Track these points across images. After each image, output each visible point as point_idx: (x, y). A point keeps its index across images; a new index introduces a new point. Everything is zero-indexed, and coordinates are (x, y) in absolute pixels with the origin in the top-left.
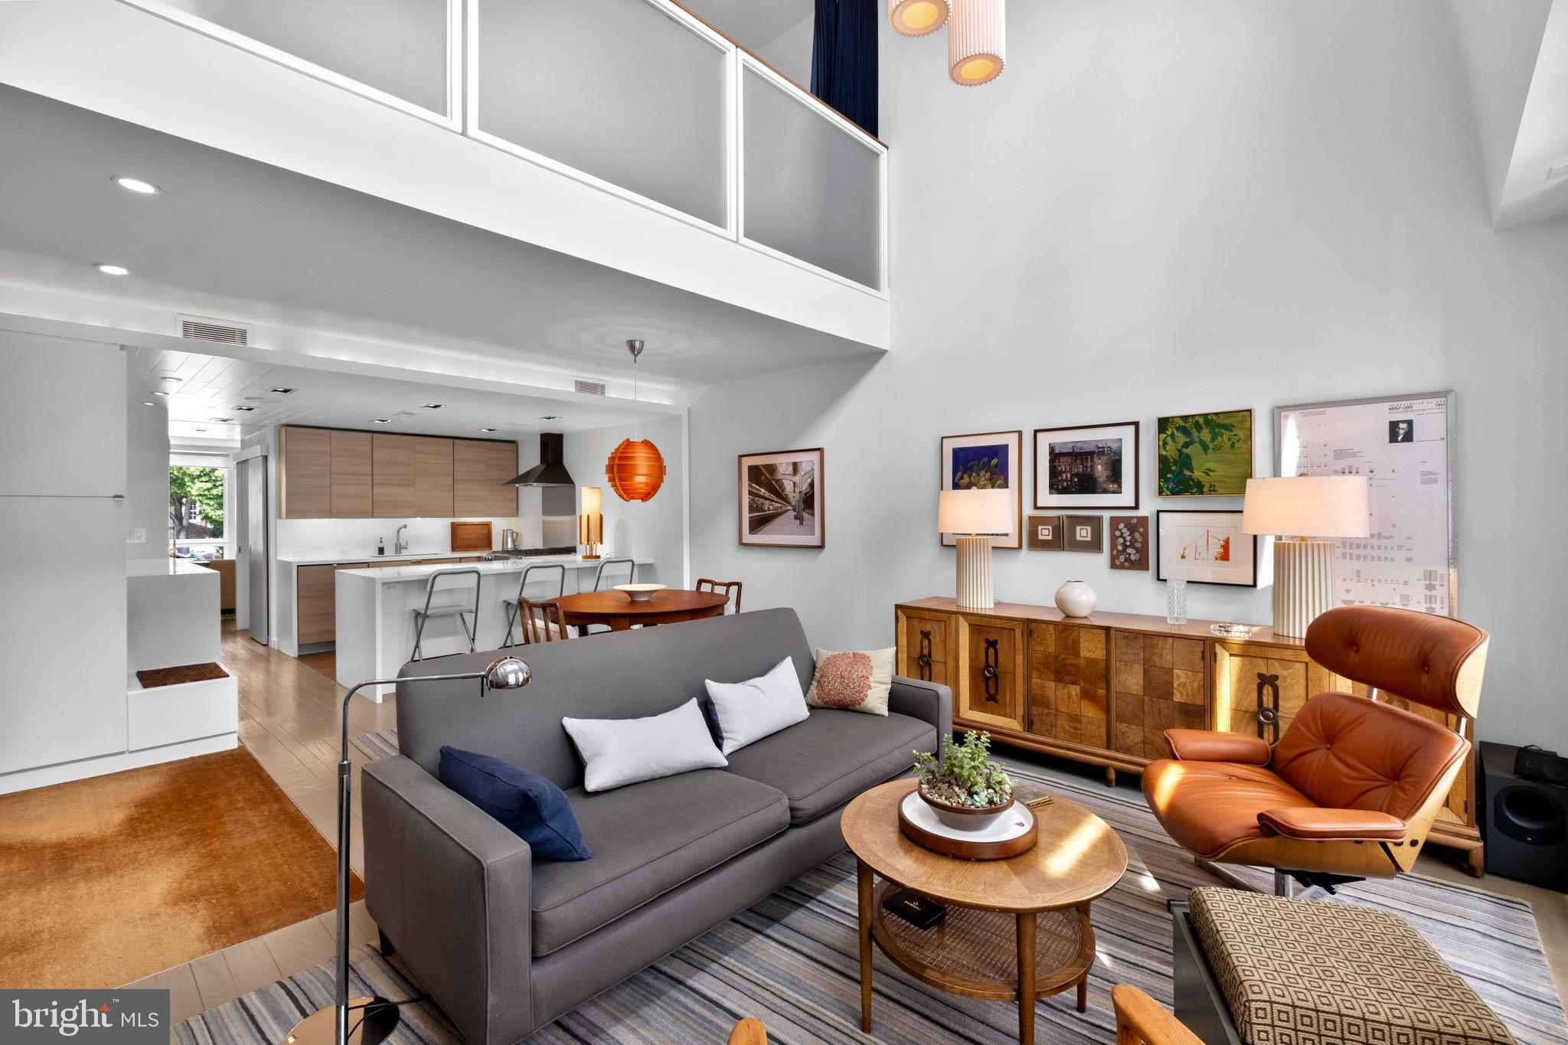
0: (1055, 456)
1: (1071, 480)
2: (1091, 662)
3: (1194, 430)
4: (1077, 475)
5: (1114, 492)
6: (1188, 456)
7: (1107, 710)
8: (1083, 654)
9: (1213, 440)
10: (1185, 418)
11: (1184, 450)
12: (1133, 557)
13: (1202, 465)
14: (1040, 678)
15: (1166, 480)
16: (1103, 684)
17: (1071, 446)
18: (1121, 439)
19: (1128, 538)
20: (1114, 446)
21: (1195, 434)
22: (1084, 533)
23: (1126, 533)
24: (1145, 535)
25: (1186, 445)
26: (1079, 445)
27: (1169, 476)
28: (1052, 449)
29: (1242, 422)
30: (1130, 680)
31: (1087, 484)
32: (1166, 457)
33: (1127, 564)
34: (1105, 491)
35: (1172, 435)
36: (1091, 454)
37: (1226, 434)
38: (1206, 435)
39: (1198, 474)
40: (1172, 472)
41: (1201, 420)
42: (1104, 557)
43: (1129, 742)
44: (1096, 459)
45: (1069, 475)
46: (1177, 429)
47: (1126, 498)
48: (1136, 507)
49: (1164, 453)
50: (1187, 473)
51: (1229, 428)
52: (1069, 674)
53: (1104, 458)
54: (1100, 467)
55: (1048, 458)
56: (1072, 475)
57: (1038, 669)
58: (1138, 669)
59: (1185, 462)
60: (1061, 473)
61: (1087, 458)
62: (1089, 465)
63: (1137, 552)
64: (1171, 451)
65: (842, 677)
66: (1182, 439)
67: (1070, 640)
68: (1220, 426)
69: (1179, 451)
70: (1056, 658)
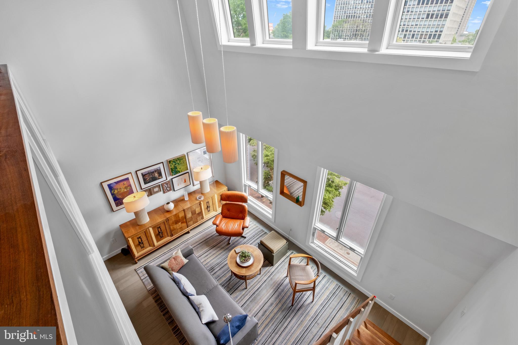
0: (143, 175)
1: (150, 179)
2: (182, 217)
3: (176, 161)
4: (151, 178)
5: (161, 178)
6: (176, 167)
7: (186, 222)
8: (180, 217)
9: (180, 162)
10: (174, 160)
11: (175, 166)
12: (168, 189)
13: (179, 168)
14: (173, 226)
15: (173, 173)
16: (185, 219)
17: (147, 172)
18: (160, 167)
19: (167, 186)
20: (159, 169)
21: (176, 162)
22: (156, 189)
23: (166, 186)
24: (170, 184)
25: (175, 165)
26: (150, 171)
27: (173, 172)
28: (142, 174)
29: (184, 158)
30: (189, 215)
31: (154, 179)
32: (172, 168)
33: (168, 191)
34: (159, 179)
35: (172, 163)
36: (153, 172)
37: (182, 160)
38: (178, 162)
39: (178, 169)
40: (173, 171)
41: (177, 159)
42: (162, 192)
43: (191, 224)
44: (155, 173)
45: (149, 179)
46: (173, 162)
47: (164, 178)
48: (167, 179)
49: (171, 168)
50: (176, 170)
51: (182, 159)
52: (178, 222)
53: (157, 172)
54: (156, 174)
55: (142, 177)
56: (150, 178)
57: (172, 225)
58: (190, 213)
59: (176, 168)
60: (146, 179)
61: (152, 173)
62: (153, 174)
63: (169, 188)
64: (173, 167)
65: (177, 264)
66: (174, 164)
67: (177, 216)
68: (180, 159)
69: (174, 166)
70: (175, 221)
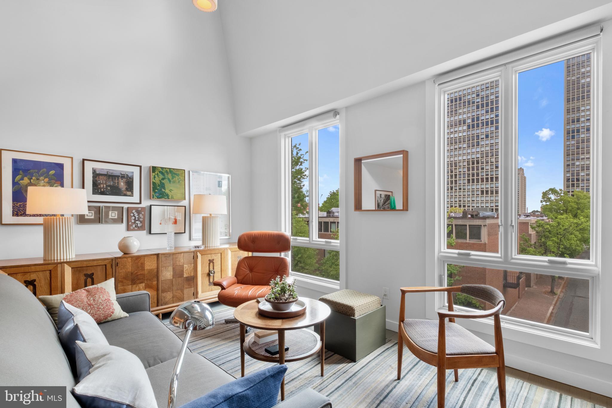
0: (96, 175)
1: (106, 188)
2: (150, 271)
3: (166, 174)
4: (110, 186)
5: (129, 196)
6: (163, 184)
7: (158, 290)
8: (146, 268)
9: (172, 178)
10: (162, 168)
11: (162, 181)
12: (139, 225)
13: (169, 188)
14: (123, 286)
15: (155, 192)
16: (156, 279)
17: (106, 171)
18: (133, 172)
19: (137, 217)
20: (130, 175)
21: (166, 175)
22: (113, 214)
23: (136, 215)
24: (144, 215)
25: (163, 179)
26: (111, 171)
27: (156, 191)
28: (94, 171)
29: (182, 174)
30: (167, 274)
31: (115, 191)
32: (155, 183)
33: (136, 228)
34: (125, 195)
35: (157, 174)
36: (118, 177)
37: (177, 177)
38: (170, 176)
39: (167, 191)
40: (157, 189)
41: (168, 170)
42: (124, 225)
43: (167, 300)
44: (120, 179)
45: (105, 186)
46: (160, 172)
47: (135, 198)
48: (140, 203)
49: (154, 181)
50: (163, 190)
51: (178, 175)
52: (139, 279)
53: (125, 180)
54: (122, 184)
55: (91, 175)
56: (107, 186)
57: (122, 282)
58: (171, 269)
59: (162, 186)
60: (100, 184)
61: (115, 179)
62: (116, 182)
63: (141, 222)
64: (157, 181)
66: (161, 176)
67: (139, 264)
68: (176, 174)
69: (160, 181)
70: (132, 273)
